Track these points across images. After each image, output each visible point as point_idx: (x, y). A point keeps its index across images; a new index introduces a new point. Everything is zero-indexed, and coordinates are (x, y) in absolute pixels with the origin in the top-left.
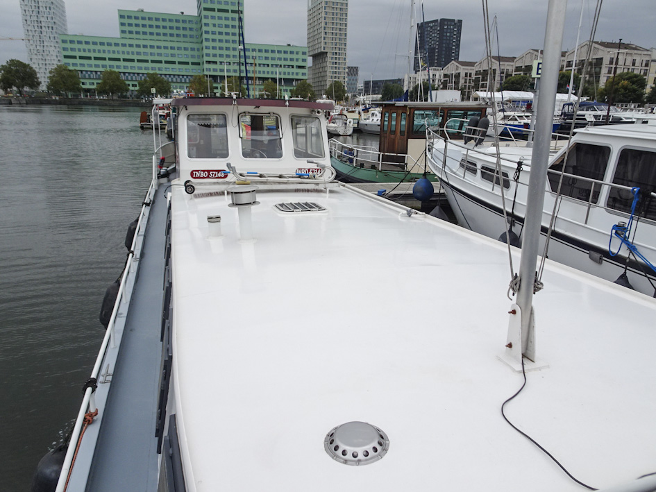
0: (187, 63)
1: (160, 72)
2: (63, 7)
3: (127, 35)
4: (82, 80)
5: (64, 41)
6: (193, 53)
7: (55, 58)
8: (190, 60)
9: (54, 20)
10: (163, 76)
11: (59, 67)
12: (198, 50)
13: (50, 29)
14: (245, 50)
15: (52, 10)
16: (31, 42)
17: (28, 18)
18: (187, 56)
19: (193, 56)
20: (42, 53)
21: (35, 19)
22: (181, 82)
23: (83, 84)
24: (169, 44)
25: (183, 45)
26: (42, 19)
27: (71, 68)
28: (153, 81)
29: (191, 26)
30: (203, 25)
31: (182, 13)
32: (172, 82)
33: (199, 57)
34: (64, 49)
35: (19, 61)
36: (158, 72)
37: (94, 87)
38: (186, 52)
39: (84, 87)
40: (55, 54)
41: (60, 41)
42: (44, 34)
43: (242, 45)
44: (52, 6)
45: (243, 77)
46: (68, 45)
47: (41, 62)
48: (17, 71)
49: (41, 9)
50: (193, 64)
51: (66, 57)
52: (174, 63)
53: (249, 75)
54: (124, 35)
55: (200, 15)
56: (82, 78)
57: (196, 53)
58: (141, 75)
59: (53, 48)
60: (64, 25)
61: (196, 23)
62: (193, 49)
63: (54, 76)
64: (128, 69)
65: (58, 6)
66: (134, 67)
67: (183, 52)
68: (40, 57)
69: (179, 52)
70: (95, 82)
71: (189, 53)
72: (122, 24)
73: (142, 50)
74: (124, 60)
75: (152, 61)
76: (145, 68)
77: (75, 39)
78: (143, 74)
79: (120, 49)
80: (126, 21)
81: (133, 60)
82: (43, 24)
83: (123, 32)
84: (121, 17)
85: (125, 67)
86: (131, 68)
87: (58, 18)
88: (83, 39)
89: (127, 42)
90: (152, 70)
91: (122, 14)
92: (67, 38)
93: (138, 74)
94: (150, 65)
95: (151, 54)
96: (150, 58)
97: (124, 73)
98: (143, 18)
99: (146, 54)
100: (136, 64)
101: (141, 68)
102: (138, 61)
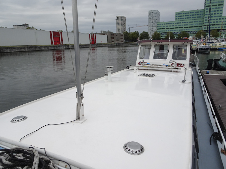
0: (197, 27)
1: (187, 31)
2: (160, 14)
3: (177, 20)
4: (161, 36)
5: (158, 25)
6: (200, 23)
7: (155, 30)
8: (198, 25)
9: (157, 19)
10: (187, 32)
11: (155, 32)
12: (202, 21)
13: (155, 21)
14: (210, 20)
15: (157, 16)
16: (150, 26)
17: (150, 19)
18: (197, 24)
19: (199, 24)
20: (152, 29)
22: (194, 33)
23: (162, 37)
24: (191, 21)
25: (196, 21)
26: (153, 19)
27: (158, 32)
28: (183, 34)
29: (200, 13)
30: (205, 12)
31: (198, 9)
32: (190, 34)
33: (202, 24)
34: (158, 27)
35: (145, 32)
36: (186, 31)
37: (164, 37)
38: (197, 23)
39: (161, 38)
40: (155, 29)
41: (157, 25)
42: (153, 23)
43: (209, 18)
44: (156, 15)
45: (208, 30)
46: (159, 26)
47: (151, 31)
48: (144, 35)
49: (154, 16)
50: (199, 27)
51: (158, 29)
52: (192, 27)
53: (210, 29)
54: (176, 20)
55: (205, 9)
56: (161, 35)
57: (201, 23)
59: (155, 27)
60: (159, 20)
61: (203, 12)
62: (200, 21)
63: (153, 35)
66: (178, 30)
67: (196, 23)
68: (151, 30)
69: (195, 23)
70: (165, 36)
71: (199, 23)
72: (176, 17)
73: (181, 24)
74: (175, 28)
75: (184, 27)
76: (182, 30)
77: (161, 23)
78: (181, 32)
79: (174, 24)
80: (178, 15)
81: (178, 28)
82: (153, 20)
83: (176, 19)
84: (176, 14)
85: (175, 30)
86: (177, 30)
87: (158, 18)
88: (163, 23)
89: (177, 22)
90: (184, 30)
91: (177, 13)
92: (159, 23)
93: (179, 32)
94: (183, 29)
95: (184, 25)
96: (184, 26)
97: (174, 32)
98: (184, 14)
99: (183, 25)
100: (179, 29)
101: (180, 30)
102: (180, 28)
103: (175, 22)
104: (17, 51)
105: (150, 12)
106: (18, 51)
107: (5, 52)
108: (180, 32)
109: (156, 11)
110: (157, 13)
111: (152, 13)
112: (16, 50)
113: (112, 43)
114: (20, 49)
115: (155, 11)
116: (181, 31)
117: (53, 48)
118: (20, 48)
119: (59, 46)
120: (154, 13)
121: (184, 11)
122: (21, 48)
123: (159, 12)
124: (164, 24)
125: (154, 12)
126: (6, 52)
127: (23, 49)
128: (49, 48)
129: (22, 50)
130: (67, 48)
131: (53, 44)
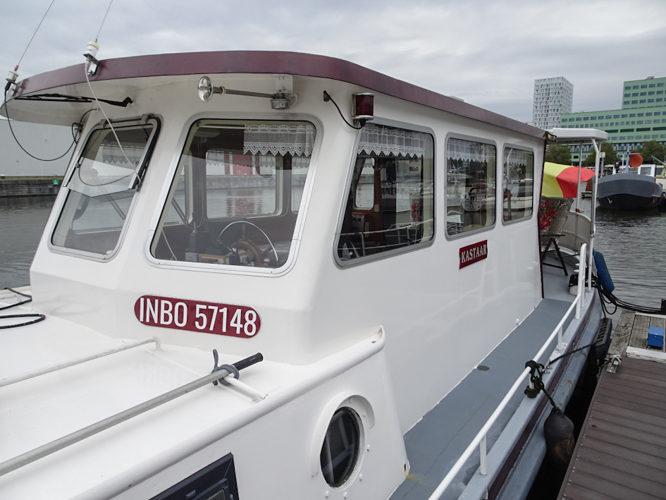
2: (571, 90)
3: (630, 106)
4: (573, 155)
5: (564, 120)
9: (560, 103)
13: (556, 111)
15: (560, 94)
16: (538, 124)
17: (538, 105)
21: (544, 104)
23: (575, 157)
26: (550, 104)
28: (650, 150)
36: (659, 139)
39: (574, 160)
41: (561, 121)
42: (549, 116)
44: (560, 91)
46: (568, 123)
49: (551, 95)
54: (627, 106)
56: (574, 152)
58: (623, 145)
60: (569, 106)
64: (641, 138)
65: (567, 89)
66: (633, 137)
70: (587, 155)
72: (626, 96)
73: (644, 118)
74: (622, 131)
75: (655, 129)
76: (645, 137)
77: (575, 117)
78: (641, 143)
79: (620, 120)
80: (631, 91)
81: (632, 130)
82: (550, 108)
83: (626, 103)
84: (626, 88)
85: (621, 138)
86: (629, 138)
87: (564, 100)
88: (582, 116)
89: (628, 112)
90: (653, 136)
91: (628, 85)
92: (568, 117)
93: (636, 143)
94: (651, 133)
95: (655, 121)
96: (652, 126)
97: (620, 144)
98: (651, 86)
99: (649, 122)
100: (635, 134)
101: (640, 138)
102: (638, 130)
103: (620, 114)
105: (540, 84)
108: (638, 144)
109: (560, 81)
110: (563, 86)
111: (545, 87)
113: (412, 172)
115: (556, 81)
116: (642, 140)
119: (242, 179)
120: (551, 87)
121: (652, 78)
123: (568, 82)
124: (585, 119)
125: (554, 82)
128: (214, 184)
130: (265, 185)
131: (232, 173)
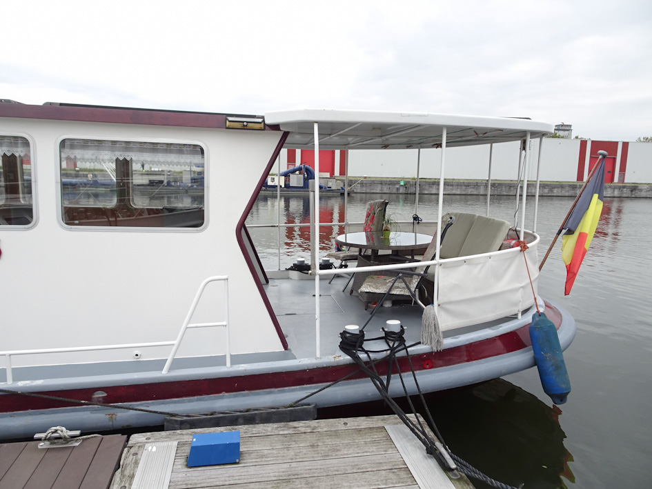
104: (454, 192)
106: (458, 193)
107: (426, 192)
112: (452, 190)
114: (464, 188)
117: (571, 193)
118: (466, 186)
122: (468, 186)
126: (427, 194)
127: (474, 188)
129: (470, 191)
